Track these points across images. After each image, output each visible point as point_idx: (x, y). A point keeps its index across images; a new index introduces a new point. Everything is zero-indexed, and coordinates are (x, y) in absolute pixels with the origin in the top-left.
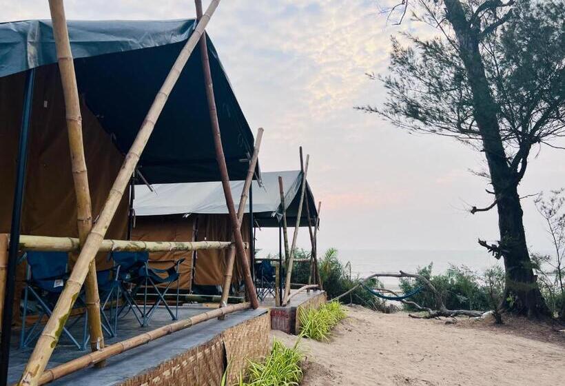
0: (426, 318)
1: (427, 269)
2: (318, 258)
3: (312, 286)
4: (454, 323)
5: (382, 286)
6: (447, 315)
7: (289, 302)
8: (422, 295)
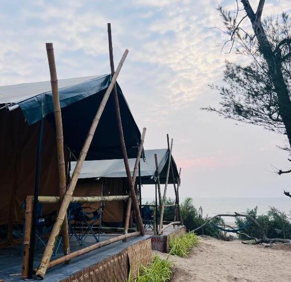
0: (253, 244)
1: (254, 211)
2: (180, 204)
3: (176, 222)
4: (271, 247)
5: (223, 223)
6: (267, 242)
7: (162, 232)
8: (251, 228)
